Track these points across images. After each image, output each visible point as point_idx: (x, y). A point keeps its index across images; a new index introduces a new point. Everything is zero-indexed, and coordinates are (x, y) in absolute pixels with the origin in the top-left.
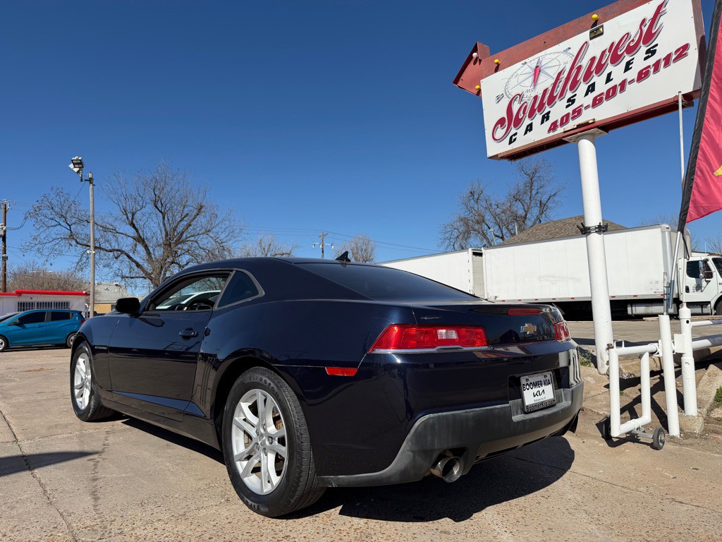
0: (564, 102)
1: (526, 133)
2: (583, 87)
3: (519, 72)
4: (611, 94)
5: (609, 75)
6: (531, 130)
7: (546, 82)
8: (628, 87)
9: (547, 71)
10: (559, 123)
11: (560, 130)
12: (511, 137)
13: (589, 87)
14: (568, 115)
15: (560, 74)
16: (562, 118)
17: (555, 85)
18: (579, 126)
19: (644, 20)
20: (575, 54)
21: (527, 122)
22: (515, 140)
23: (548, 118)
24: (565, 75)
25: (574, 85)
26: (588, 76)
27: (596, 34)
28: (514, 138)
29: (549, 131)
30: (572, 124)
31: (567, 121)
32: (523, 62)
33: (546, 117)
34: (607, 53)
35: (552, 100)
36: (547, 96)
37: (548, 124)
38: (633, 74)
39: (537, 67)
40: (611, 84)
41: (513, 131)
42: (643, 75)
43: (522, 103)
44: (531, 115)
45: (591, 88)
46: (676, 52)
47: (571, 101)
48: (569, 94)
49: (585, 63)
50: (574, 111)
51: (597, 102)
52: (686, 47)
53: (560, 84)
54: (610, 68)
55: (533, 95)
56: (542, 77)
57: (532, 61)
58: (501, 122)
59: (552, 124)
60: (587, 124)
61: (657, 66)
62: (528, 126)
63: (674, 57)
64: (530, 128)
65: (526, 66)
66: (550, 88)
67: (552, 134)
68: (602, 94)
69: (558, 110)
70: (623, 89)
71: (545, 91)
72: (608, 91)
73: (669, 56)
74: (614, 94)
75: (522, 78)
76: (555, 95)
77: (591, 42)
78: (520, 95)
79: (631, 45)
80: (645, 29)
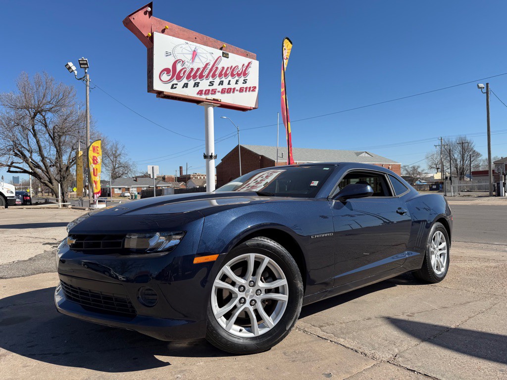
0: (208, 82)
1: (183, 87)
2: (218, 80)
3: (183, 46)
4: (229, 91)
5: (230, 81)
7: (198, 64)
8: (236, 92)
9: (200, 57)
10: (204, 92)
11: (203, 97)
12: (173, 85)
13: (221, 81)
14: (209, 90)
15: (207, 64)
16: (206, 91)
17: (204, 68)
18: (214, 99)
19: (244, 65)
20: (215, 59)
21: (185, 81)
22: (175, 88)
23: (198, 86)
24: (210, 67)
25: (214, 76)
26: (220, 75)
27: (225, 55)
28: (175, 86)
29: (198, 93)
30: (210, 97)
31: (208, 94)
32: (187, 41)
34: (229, 69)
35: (201, 77)
36: (199, 72)
37: (197, 89)
38: (238, 87)
39: (195, 51)
40: (229, 86)
41: (175, 82)
42: (241, 90)
43: (183, 67)
44: (188, 78)
45: (222, 83)
46: (253, 87)
47: (212, 84)
48: (211, 79)
49: (220, 67)
50: (212, 90)
51: (223, 91)
52: (255, 87)
53: (207, 71)
54: (230, 78)
55: (191, 66)
56: (197, 59)
57: (192, 45)
58: (167, 70)
59: (200, 91)
60: (217, 100)
61: (246, 89)
62: (185, 84)
63: (252, 89)
65: (187, 45)
66: (201, 69)
67: (198, 96)
68: (225, 89)
69: (204, 85)
70: (233, 92)
71: (198, 69)
72: (228, 89)
73: (250, 88)
75: (184, 51)
76: (204, 75)
77: (223, 58)
78: (183, 62)
79: (239, 73)
80: (244, 69)
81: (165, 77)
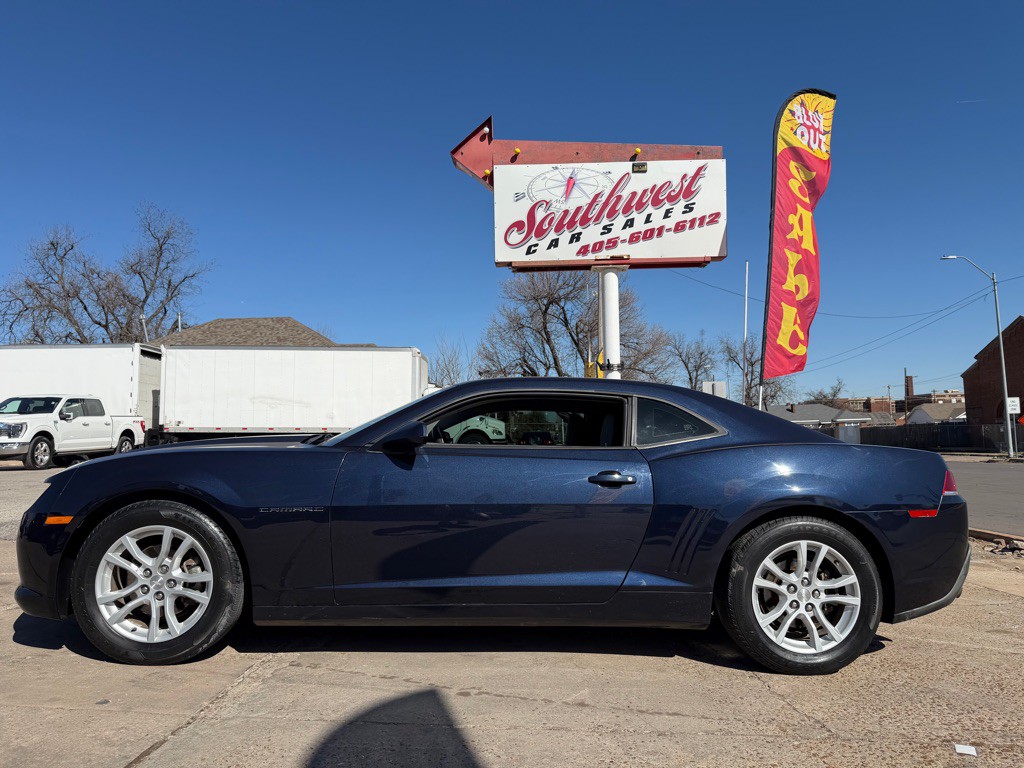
0: (599, 228)
1: (549, 248)
2: (621, 220)
3: (548, 175)
4: (648, 235)
5: (649, 216)
6: (556, 246)
7: (579, 200)
8: (665, 233)
9: (582, 186)
10: (590, 249)
11: (591, 257)
12: (530, 247)
13: (628, 221)
14: (602, 243)
15: (597, 196)
16: (595, 245)
17: (590, 205)
18: (613, 258)
19: (685, 176)
20: (616, 181)
21: (552, 235)
22: (534, 251)
23: (578, 239)
24: (604, 199)
25: (612, 214)
26: (627, 209)
27: (639, 169)
28: (533, 249)
29: (578, 253)
30: (605, 254)
31: (600, 249)
32: (554, 165)
33: (576, 238)
34: (649, 193)
35: (585, 221)
36: (580, 215)
37: (577, 246)
38: (670, 223)
39: (571, 178)
40: (649, 226)
41: (533, 241)
42: (679, 227)
43: (549, 212)
44: (559, 229)
45: (630, 223)
46: (710, 216)
47: (607, 229)
48: (605, 222)
49: (626, 194)
50: (609, 241)
51: (634, 239)
52: (718, 215)
53: (597, 207)
54: (650, 209)
55: (564, 208)
56: (575, 192)
57: (566, 169)
58: (519, 225)
59: (583, 247)
60: (621, 258)
61: (693, 222)
62: (552, 241)
63: (707, 220)
64: (554, 243)
65: (557, 172)
66: (585, 208)
67: (580, 258)
68: (640, 232)
69: (591, 234)
70: (660, 234)
71: (579, 209)
72: (646, 232)
73: (702, 219)
74: (651, 236)
75: (550, 184)
76: (590, 216)
77: (633, 175)
78: (547, 203)
79: (673, 194)
80: (686, 184)
81: (515, 237)
